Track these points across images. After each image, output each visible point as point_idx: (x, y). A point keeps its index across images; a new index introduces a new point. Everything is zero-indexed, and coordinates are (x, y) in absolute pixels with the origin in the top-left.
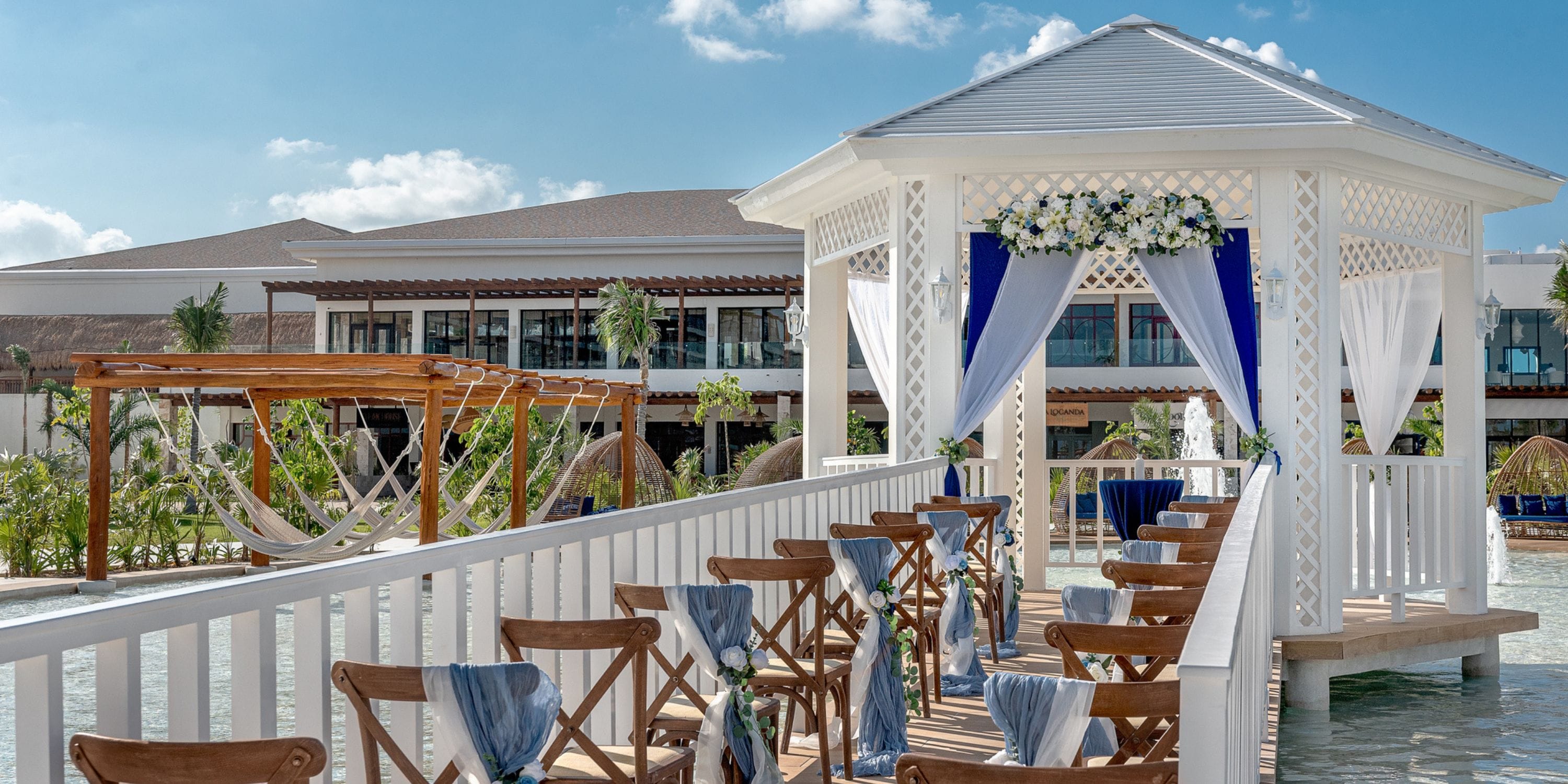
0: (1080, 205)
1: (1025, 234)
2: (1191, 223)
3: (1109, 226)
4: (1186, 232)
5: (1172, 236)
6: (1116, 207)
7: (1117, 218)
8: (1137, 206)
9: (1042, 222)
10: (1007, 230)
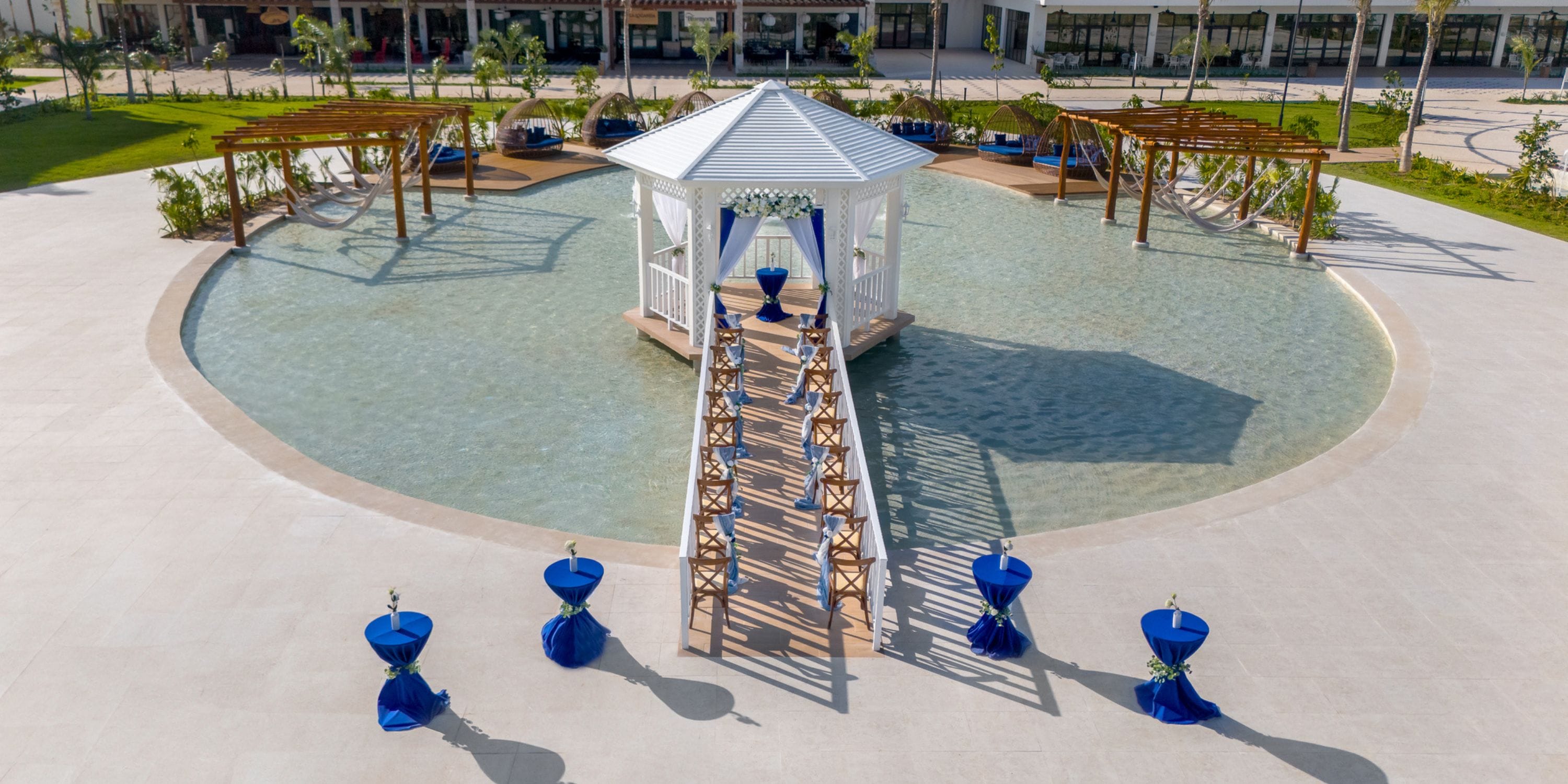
0: (764, 202)
1: (743, 212)
2: (804, 210)
3: (774, 210)
4: (802, 213)
5: (797, 215)
6: (777, 203)
7: (777, 207)
8: (784, 202)
9: (749, 209)
10: (736, 210)
